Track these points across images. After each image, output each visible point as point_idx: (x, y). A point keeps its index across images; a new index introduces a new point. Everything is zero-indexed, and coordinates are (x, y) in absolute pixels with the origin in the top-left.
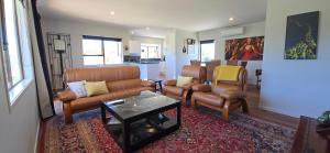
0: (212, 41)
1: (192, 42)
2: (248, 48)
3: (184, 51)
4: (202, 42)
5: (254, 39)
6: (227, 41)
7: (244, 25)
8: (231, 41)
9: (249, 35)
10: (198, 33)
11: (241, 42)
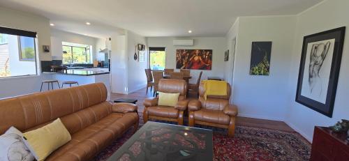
0: (162, 49)
1: (142, 48)
2: (196, 58)
3: (136, 58)
4: (151, 49)
5: (201, 51)
6: (178, 51)
7: (194, 38)
8: (182, 51)
9: (197, 47)
10: (146, 38)
11: (191, 52)
